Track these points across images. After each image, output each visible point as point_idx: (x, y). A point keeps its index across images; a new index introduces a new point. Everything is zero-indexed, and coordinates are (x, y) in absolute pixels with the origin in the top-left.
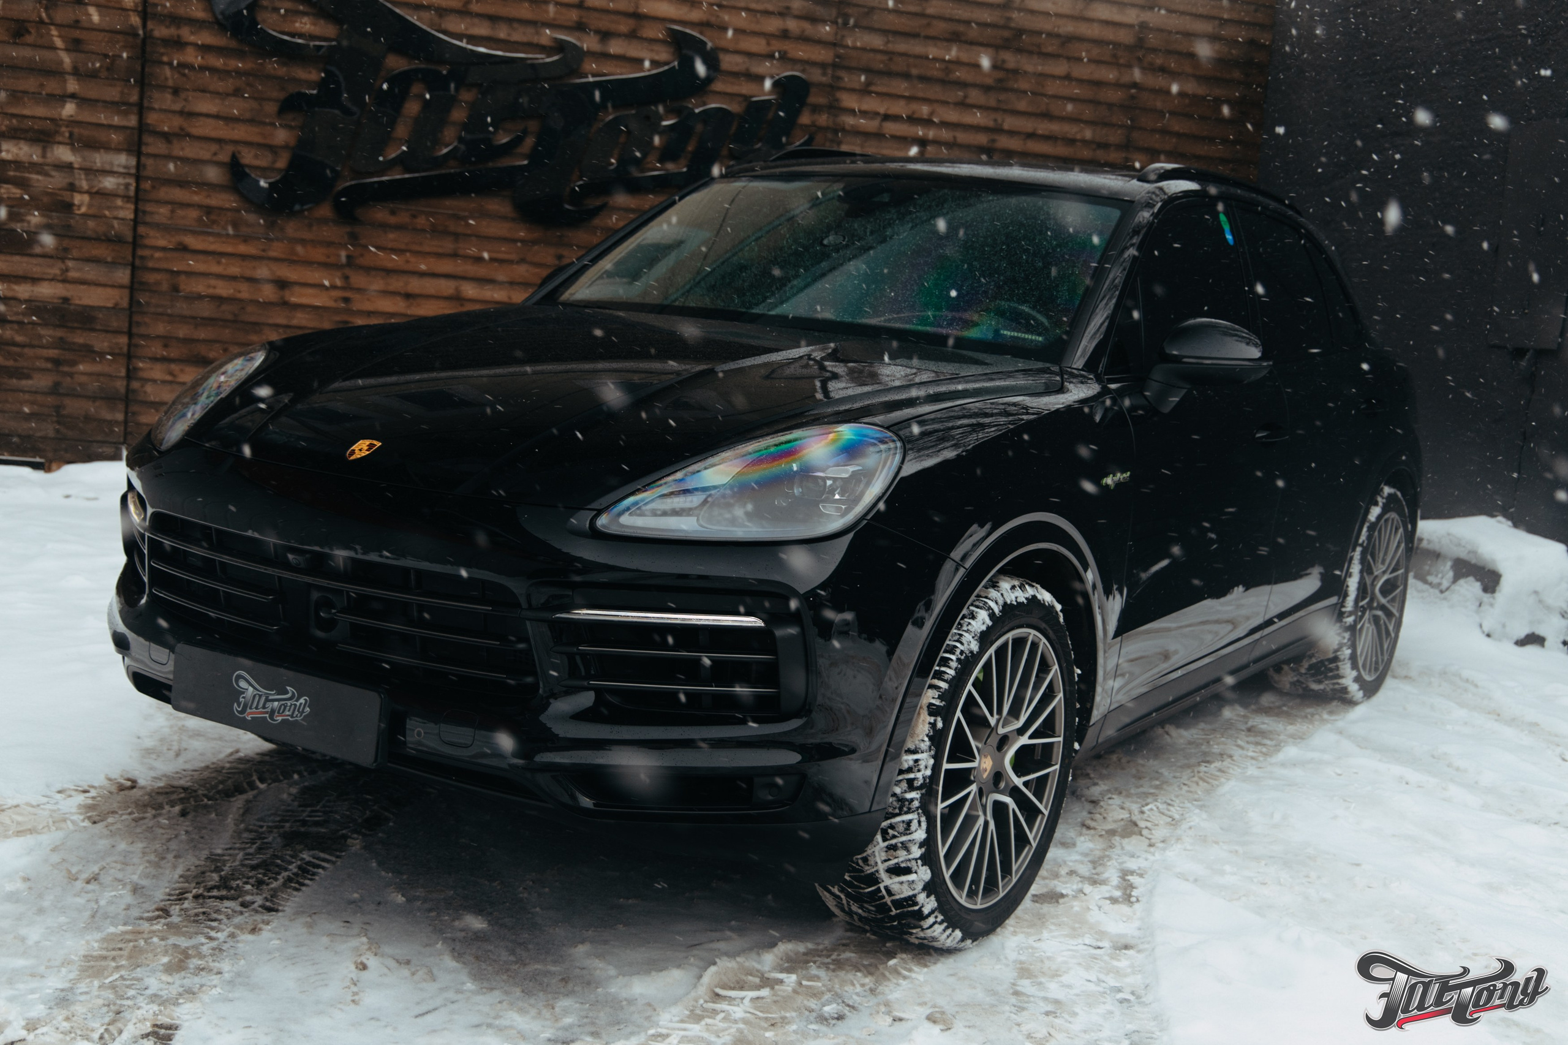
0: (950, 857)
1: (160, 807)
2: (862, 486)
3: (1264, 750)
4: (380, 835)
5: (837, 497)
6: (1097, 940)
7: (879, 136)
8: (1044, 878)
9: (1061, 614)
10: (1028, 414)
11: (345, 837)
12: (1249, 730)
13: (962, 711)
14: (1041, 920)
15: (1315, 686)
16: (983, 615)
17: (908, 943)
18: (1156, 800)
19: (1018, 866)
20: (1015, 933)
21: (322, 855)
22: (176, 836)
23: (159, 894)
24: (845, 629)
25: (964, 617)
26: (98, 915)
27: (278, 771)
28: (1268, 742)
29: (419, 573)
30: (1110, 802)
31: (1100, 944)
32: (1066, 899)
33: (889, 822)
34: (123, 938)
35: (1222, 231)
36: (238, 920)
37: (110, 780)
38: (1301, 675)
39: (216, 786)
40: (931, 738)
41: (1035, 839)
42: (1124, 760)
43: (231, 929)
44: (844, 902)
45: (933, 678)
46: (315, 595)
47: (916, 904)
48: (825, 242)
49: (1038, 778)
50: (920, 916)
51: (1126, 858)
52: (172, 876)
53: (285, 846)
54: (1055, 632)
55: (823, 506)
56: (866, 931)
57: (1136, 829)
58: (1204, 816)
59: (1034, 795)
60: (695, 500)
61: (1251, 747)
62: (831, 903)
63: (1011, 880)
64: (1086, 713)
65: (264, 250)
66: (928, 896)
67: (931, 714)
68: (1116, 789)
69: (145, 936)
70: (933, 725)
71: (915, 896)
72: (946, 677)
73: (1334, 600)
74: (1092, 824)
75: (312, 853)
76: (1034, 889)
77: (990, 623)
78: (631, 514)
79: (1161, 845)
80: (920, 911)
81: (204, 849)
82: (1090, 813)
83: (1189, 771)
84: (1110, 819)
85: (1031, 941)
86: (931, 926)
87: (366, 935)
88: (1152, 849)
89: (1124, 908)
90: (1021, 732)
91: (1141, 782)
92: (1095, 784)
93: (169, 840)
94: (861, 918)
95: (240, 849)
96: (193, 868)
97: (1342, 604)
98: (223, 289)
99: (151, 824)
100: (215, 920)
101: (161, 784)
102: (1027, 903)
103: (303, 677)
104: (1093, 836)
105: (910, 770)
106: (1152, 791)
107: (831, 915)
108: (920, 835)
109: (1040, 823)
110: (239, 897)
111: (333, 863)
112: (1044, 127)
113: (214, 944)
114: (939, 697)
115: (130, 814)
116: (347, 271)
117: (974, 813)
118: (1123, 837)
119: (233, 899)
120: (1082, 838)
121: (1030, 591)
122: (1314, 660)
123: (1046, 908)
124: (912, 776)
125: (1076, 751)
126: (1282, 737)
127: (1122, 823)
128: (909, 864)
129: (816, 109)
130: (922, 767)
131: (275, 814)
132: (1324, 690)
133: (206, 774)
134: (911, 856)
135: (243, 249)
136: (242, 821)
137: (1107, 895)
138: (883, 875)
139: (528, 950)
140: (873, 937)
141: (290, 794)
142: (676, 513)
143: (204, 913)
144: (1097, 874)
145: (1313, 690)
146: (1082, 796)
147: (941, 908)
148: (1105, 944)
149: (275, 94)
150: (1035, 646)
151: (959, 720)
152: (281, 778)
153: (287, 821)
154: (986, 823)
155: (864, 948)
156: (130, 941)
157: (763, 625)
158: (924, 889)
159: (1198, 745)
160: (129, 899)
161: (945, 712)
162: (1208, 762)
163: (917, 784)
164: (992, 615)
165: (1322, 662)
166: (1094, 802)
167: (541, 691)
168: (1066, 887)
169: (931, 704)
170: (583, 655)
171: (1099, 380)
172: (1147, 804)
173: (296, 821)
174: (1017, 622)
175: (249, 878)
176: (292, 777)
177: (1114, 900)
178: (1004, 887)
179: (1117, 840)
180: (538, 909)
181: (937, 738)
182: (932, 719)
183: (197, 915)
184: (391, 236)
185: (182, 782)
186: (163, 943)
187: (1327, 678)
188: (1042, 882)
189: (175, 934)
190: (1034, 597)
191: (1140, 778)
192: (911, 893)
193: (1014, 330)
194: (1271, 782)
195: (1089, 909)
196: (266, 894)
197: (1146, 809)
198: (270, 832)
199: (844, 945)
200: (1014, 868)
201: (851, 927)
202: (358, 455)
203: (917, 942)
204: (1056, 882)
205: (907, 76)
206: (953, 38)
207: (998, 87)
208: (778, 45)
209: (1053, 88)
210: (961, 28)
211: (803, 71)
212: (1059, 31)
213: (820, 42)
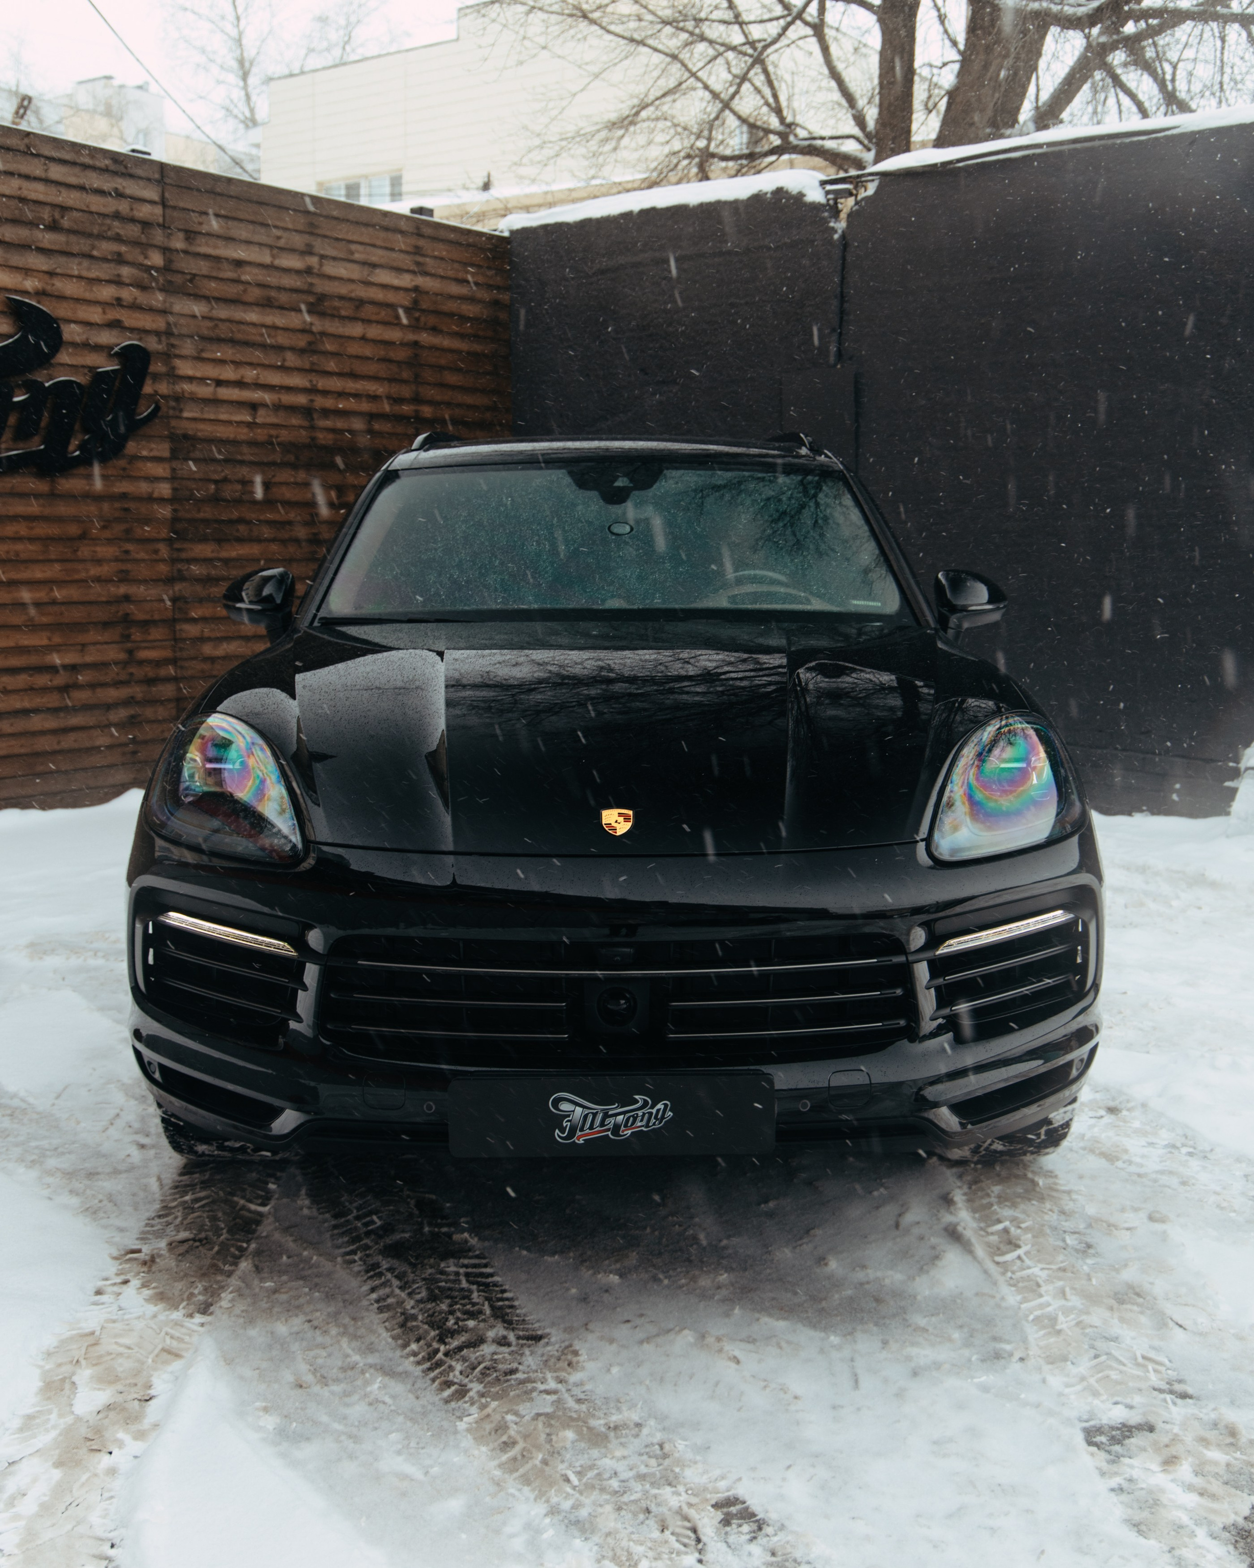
103: (657, 1080)
167: (921, 1030)
205: (232, 342)
206: (267, 304)
207: (310, 350)
208: (114, 314)
209: (354, 349)
210: (273, 294)
211: (140, 339)
212: (353, 295)
213: (151, 310)
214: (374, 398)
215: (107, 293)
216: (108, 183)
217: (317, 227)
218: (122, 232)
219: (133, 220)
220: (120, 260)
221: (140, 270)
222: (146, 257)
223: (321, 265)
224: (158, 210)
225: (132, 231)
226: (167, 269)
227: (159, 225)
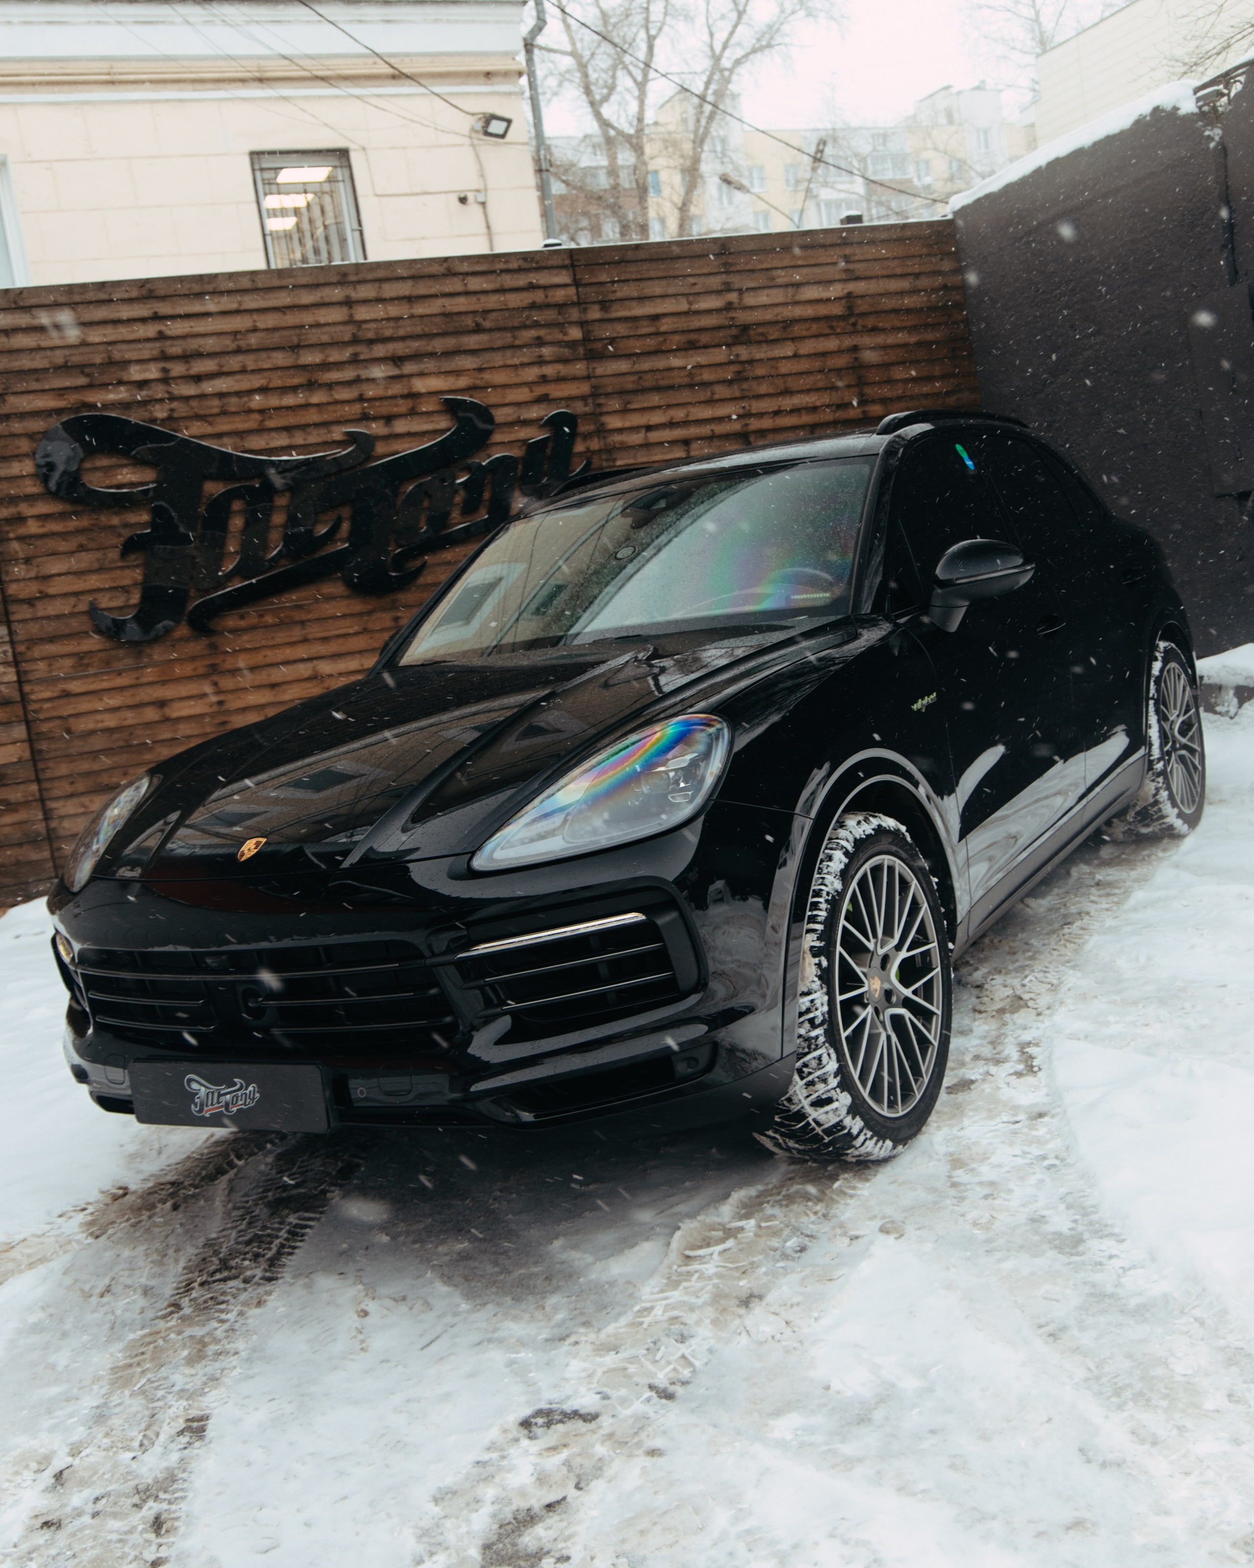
0: (863, 1077)
1: (153, 1207)
2: (702, 770)
3: (1116, 899)
4: (355, 1182)
5: (682, 785)
6: (1014, 1115)
7: (647, 446)
8: (953, 1069)
9: (907, 834)
10: (835, 664)
11: (324, 1192)
12: (1098, 884)
13: (842, 945)
14: (958, 1110)
15: (1144, 831)
16: (838, 855)
17: (846, 1162)
18: (1033, 971)
19: (927, 1067)
20: (939, 1128)
21: (307, 1215)
22: (173, 1231)
23: (168, 1291)
24: (720, 896)
25: (822, 861)
26: (117, 1325)
27: (252, 1145)
28: (1117, 891)
29: (327, 948)
30: (993, 982)
31: (1017, 1119)
32: (976, 1084)
33: (801, 1061)
34: (143, 1342)
35: (962, 459)
36: (243, 1296)
37: (103, 1192)
38: (1130, 823)
39: (199, 1174)
40: (820, 977)
41: (935, 1038)
42: (996, 941)
43: (239, 1308)
44: (781, 1141)
45: (809, 923)
46: (240, 989)
47: (844, 1128)
48: (619, 556)
49: (924, 984)
50: (850, 1137)
51: (1019, 1032)
52: (176, 1270)
53: (272, 1214)
54: (906, 851)
55: (673, 797)
56: (807, 1161)
57: (1022, 1002)
58: (1079, 974)
59: (925, 999)
60: (557, 820)
61: (1104, 900)
62: (769, 1144)
63: (923, 1082)
64: (951, 914)
65: (137, 679)
66: (853, 1118)
67: (814, 956)
68: (995, 969)
69: (163, 1334)
70: (819, 965)
71: (841, 1121)
72: (820, 919)
73: (1142, 752)
74: (982, 1008)
75: (297, 1215)
76: (947, 1082)
77: (846, 861)
78: (502, 849)
79: (1048, 1012)
80: (849, 1134)
81: (199, 1237)
82: (978, 997)
83: (1055, 936)
84: (997, 999)
85: (955, 1131)
86: (863, 1144)
87: (361, 1282)
88: (1041, 1018)
89: (1030, 1079)
90: (898, 947)
91: (1016, 956)
92: (976, 969)
93: (167, 1236)
94: (799, 1151)
95: (232, 1228)
96: (193, 1257)
97: (1149, 754)
98: (110, 721)
99: (148, 1225)
100: (222, 1303)
101: (150, 1184)
102: (943, 1096)
103: (245, 1067)
104: (986, 1018)
105: (808, 1011)
106: (1028, 963)
107: (772, 1154)
108: (832, 1066)
109: (936, 1023)
110: (240, 1274)
111: (318, 1219)
112: (787, 403)
113: (226, 1326)
114: (818, 939)
115: (128, 1220)
116: (215, 678)
117: (876, 1031)
118: (1012, 1013)
119: (235, 1277)
120: (977, 1023)
121: (875, 822)
122: (1138, 808)
123: (961, 1097)
124: (811, 1015)
125: (951, 951)
126: (1128, 883)
127: (1009, 1000)
128: (829, 1095)
129: (587, 436)
130: (818, 1005)
131: (257, 1187)
132: (1153, 832)
133: (188, 1164)
134: (829, 1087)
135: (120, 681)
136: (229, 1201)
137: (1012, 1071)
138: (809, 1110)
139: (509, 1258)
140: (815, 1165)
141: (267, 1164)
142: (542, 837)
143: (212, 1298)
144: (998, 1053)
145: (1142, 835)
146: (967, 984)
147: (868, 1125)
148: (1021, 1117)
149: (115, 541)
150: (891, 869)
151: (841, 955)
152: (256, 1150)
153: (269, 1190)
154: (889, 1038)
155: (809, 1177)
156: (150, 1343)
157: (644, 917)
158: (848, 1113)
159: (1057, 910)
160: (142, 1302)
161: (826, 951)
162: (1069, 923)
163: (818, 1021)
164: (846, 853)
165: (1145, 808)
166: (979, 987)
167: (461, 1028)
168: (974, 1073)
169: (812, 947)
170: (492, 985)
171: (887, 619)
172: (1026, 977)
173: (277, 1188)
174: (870, 852)
175: (246, 1254)
176: (265, 1147)
177: (1019, 1074)
178: (918, 1089)
179: (1007, 1017)
180: (510, 1216)
181: (825, 976)
182: (816, 960)
183: (205, 1302)
184: (245, 638)
185: (170, 1178)
186: (180, 1337)
187: (1153, 821)
188: (951, 1073)
189: (190, 1326)
190: (880, 826)
191: (1014, 954)
192: (837, 1120)
193: (802, 593)
194: (1129, 928)
195: (998, 1088)
196: (264, 1265)
197: (1026, 981)
198: (256, 1205)
199: (790, 1179)
200: (923, 1069)
201: (792, 1161)
202: (248, 855)
203: (854, 1160)
204: (963, 1070)
205: (658, 389)
206: (691, 346)
207: (740, 378)
208: (540, 390)
209: (785, 368)
210: (694, 336)
211: (567, 406)
212: (779, 318)
213: (575, 378)
214: (814, 409)
215: (531, 374)
216: (521, 280)
217: (731, 265)
218: (540, 319)
219: (548, 306)
220: (540, 342)
221: (561, 347)
222: (565, 334)
223: (741, 299)
224: (572, 291)
225: (551, 315)
226: (586, 339)
227: (573, 304)
